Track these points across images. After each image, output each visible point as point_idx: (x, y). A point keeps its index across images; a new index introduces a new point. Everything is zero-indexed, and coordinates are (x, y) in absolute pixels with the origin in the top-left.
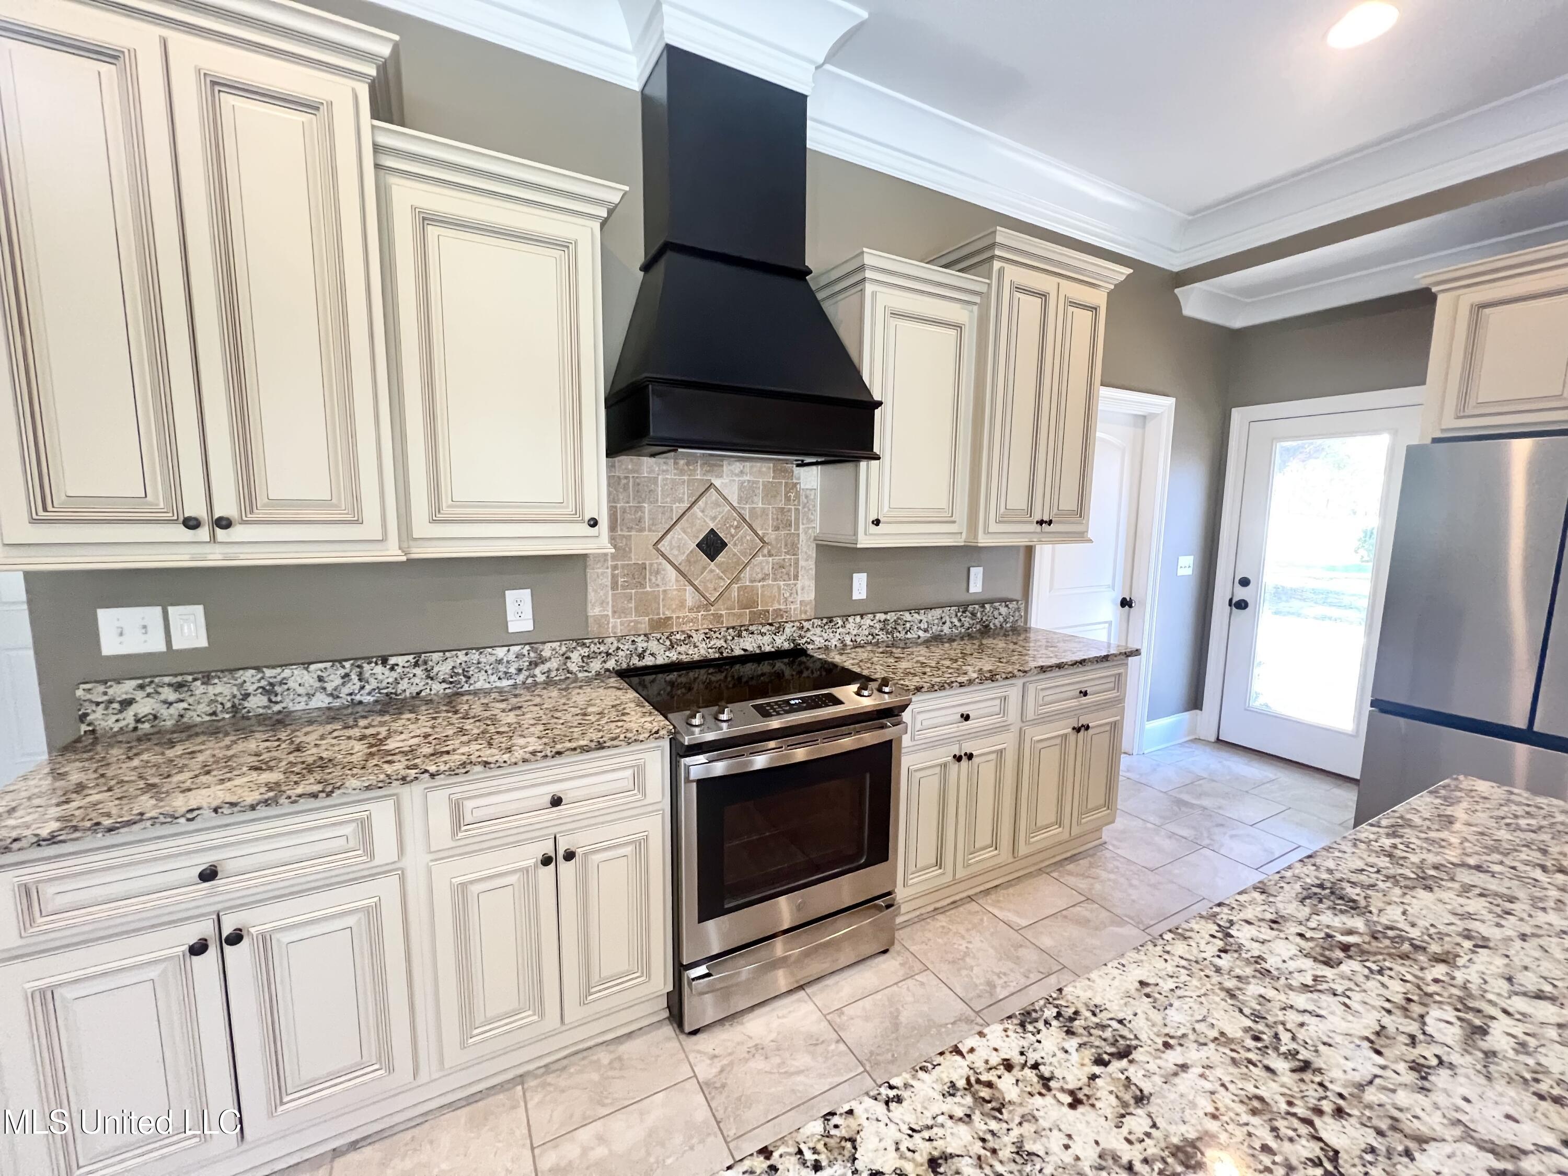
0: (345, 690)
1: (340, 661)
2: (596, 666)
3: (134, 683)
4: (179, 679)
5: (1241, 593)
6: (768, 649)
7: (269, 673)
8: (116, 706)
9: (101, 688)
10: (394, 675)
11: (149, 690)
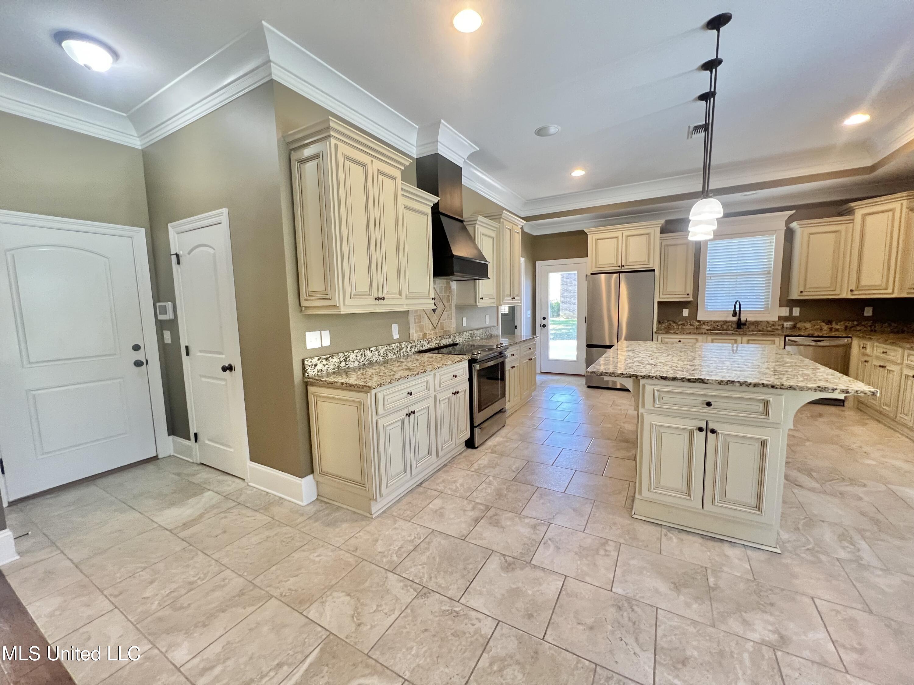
0: (362, 360)
1: (360, 350)
2: (413, 350)
3: (317, 358)
4: (327, 356)
5: (544, 322)
6: (448, 343)
7: (346, 354)
8: (313, 366)
9: (310, 360)
10: (372, 354)
11: (320, 360)
